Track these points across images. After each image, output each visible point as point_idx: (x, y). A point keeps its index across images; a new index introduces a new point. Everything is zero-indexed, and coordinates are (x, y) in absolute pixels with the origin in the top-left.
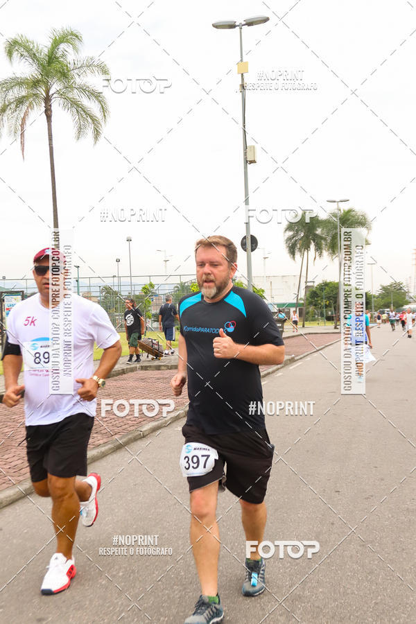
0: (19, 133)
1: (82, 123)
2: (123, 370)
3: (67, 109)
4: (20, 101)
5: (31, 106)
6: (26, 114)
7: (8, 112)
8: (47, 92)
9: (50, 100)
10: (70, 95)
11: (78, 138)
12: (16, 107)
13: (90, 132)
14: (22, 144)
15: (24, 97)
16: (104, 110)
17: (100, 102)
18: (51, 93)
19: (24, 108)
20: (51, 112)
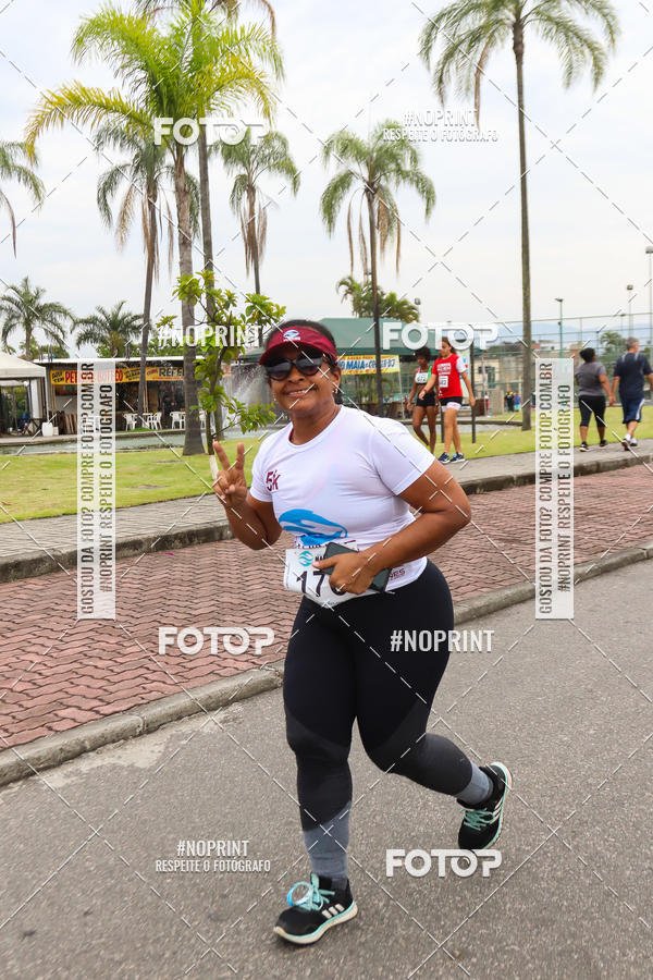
0: (473, 89)
1: (574, 58)
2: (626, 460)
3: (549, 39)
4: (475, 37)
5: (491, 42)
6: (484, 55)
7: (458, 56)
8: (517, 15)
9: (522, 27)
10: (555, 14)
11: (568, 84)
12: (470, 47)
13: (587, 71)
14: (477, 106)
15: (481, 28)
16: (611, 30)
17: (605, 16)
18: (523, 15)
19: (481, 46)
20: (523, 46)
